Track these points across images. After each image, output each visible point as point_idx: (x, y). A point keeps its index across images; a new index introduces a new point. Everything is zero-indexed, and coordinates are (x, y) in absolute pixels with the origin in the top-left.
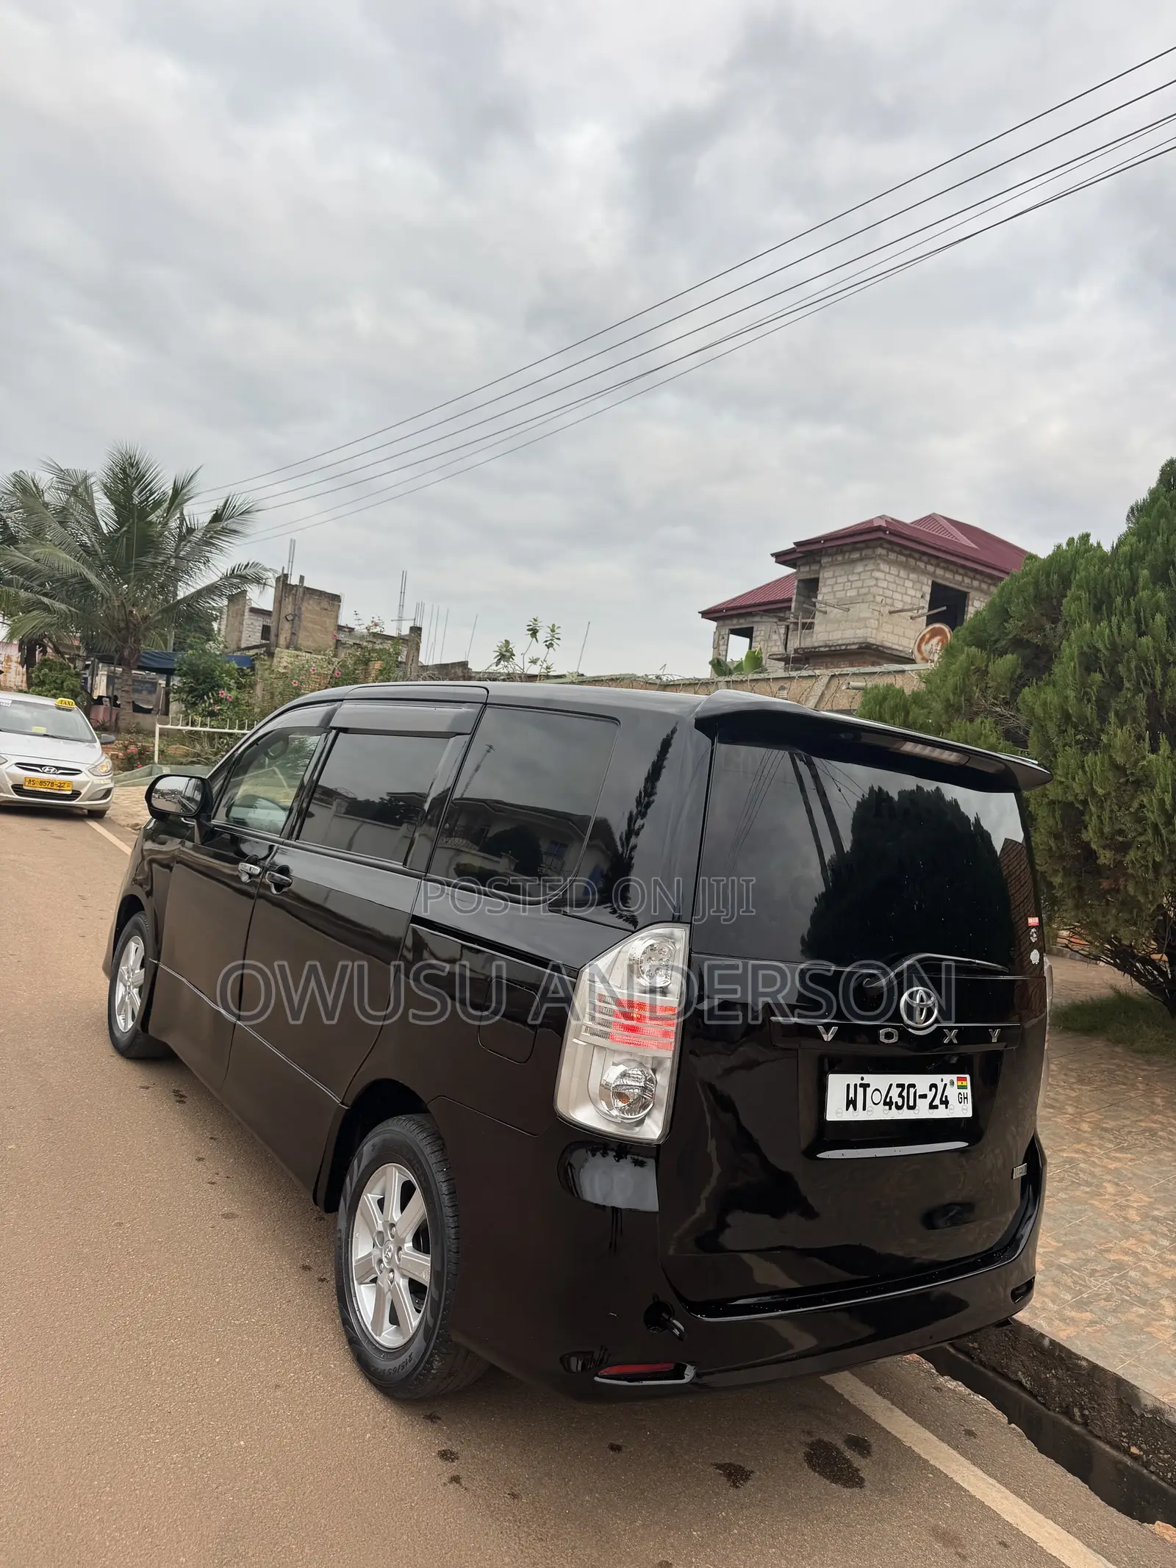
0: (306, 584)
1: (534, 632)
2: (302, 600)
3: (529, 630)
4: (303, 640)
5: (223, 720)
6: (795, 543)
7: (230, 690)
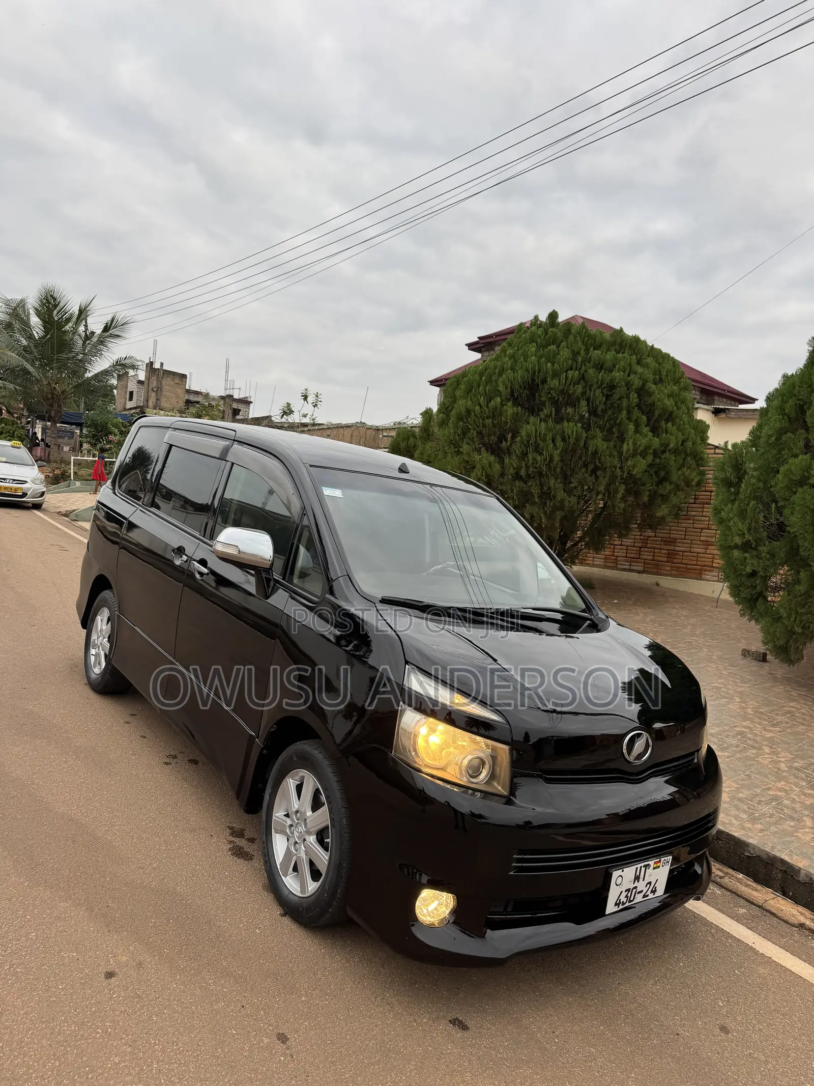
0: (165, 368)
1: (305, 398)
2: (163, 378)
3: (302, 396)
4: (163, 403)
5: (112, 453)
6: (478, 338)
7: (115, 435)
